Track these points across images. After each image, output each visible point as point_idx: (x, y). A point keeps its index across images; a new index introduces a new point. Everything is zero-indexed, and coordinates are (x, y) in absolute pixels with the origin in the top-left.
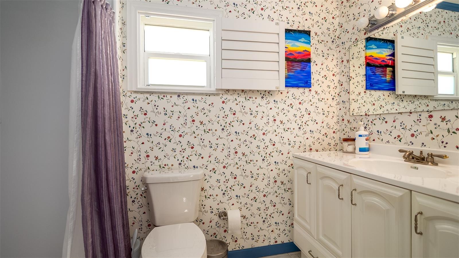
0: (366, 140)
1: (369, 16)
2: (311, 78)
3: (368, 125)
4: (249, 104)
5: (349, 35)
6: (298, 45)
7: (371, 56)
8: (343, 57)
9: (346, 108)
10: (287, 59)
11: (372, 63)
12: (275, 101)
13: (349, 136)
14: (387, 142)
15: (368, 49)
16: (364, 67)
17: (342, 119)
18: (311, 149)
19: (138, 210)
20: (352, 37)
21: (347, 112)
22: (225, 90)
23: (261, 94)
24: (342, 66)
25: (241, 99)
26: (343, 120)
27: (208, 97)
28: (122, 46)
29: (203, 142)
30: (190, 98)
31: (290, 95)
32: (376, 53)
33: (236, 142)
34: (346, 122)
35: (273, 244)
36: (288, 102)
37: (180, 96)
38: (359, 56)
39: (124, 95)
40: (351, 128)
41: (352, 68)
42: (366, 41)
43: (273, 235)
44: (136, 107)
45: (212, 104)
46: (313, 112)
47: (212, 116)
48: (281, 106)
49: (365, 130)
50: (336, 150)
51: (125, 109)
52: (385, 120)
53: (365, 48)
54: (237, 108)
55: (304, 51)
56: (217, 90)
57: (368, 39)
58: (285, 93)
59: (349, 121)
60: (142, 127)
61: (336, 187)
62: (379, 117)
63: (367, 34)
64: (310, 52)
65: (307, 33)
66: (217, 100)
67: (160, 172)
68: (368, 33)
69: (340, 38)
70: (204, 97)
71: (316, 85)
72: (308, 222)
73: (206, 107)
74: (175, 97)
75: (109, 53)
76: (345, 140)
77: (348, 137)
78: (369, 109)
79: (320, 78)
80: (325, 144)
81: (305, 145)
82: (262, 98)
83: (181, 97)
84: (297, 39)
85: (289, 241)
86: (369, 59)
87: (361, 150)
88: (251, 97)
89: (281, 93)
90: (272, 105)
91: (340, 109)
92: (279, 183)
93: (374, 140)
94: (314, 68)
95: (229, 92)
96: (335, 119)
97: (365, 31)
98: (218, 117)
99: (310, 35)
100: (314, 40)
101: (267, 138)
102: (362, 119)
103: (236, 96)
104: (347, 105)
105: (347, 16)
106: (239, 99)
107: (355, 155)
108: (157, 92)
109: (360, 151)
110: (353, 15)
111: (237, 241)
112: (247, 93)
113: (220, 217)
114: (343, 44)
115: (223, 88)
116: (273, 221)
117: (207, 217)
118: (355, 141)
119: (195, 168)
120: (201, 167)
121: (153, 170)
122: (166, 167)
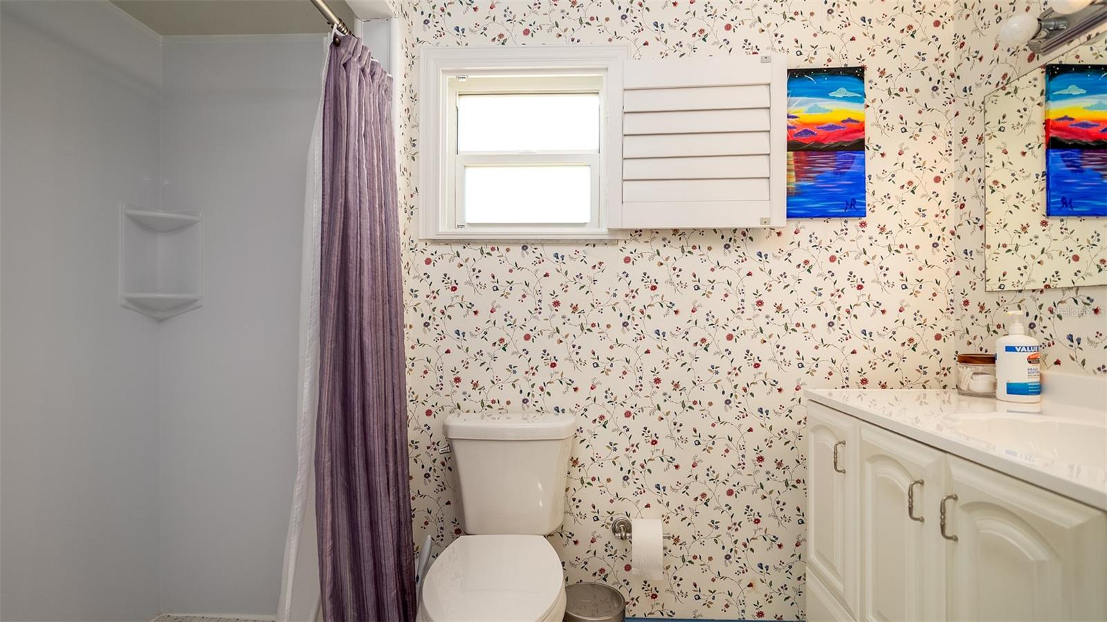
0: (1030, 362)
1: (1043, 7)
2: (865, 192)
3: (1041, 318)
4: (690, 264)
5: (984, 68)
6: (827, 108)
7: (1066, 118)
8: (968, 127)
9: (974, 270)
10: (792, 146)
11: (1069, 138)
12: (760, 254)
13: (984, 350)
14: (1099, 369)
15: (1052, 100)
16: (1041, 153)
17: (964, 299)
18: (864, 381)
19: (435, 496)
20: (992, 70)
21: (978, 281)
22: (631, 230)
23: (723, 237)
24: (963, 153)
25: (672, 251)
26: (966, 303)
27: (590, 247)
28: (409, 146)
29: (577, 353)
30: (549, 251)
31: (803, 237)
32: (1085, 108)
33: (657, 357)
34: (973, 308)
35: (752, 619)
36: (798, 257)
37: (527, 248)
38: (1023, 121)
39: (411, 249)
40: (990, 327)
41: (999, 157)
42: (1046, 77)
43: (752, 597)
44: (436, 272)
45: (601, 263)
46: (873, 281)
47: (599, 292)
48: (778, 266)
49: (1030, 335)
50: (945, 387)
51: (414, 278)
52: (1094, 305)
53: (1044, 97)
54: (661, 275)
55: (844, 121)
56: (612, 231)
57: (1053, 72)
58: (788, 235)
59: (982, 308)
60: (447, 317)
61: (904, 483)
62: (1074, 296)
63: (1036, 58)
64: (862, 124)
65: (857, 73)
66: (612, 256)
67: (482, 417)
68: (1040, 55)
69: (958, 77)
70: (580, 249)
71: (881, 209)
72: (839, 572)
73: (587, 271)
74: (517, 250)
75: (376, 164)
76: (966, 360)
77: (980, 352)
78: (1057, 273)
79: (894, 190)
80: (908, 368)
81: (846, 370)
82: (727, 246)
83: (530, 249)
84: (824, 93)
85: (798, 617)
86: (1057, 129)
87: (1013, 389)
88: (698, 247)
89: (779, 234)
90: (753, 264)
91: (958, 274)
92: (769, 464)
93: (1057, 363)
94: (873, 164)
95: (640, 235)
96: (942, 302)
97: (1029, 52)
98: (615, 295)
99: (862, 78)
100: (874, 88)
101: (738, 349)
102: (1022, 301)
103: (658, 245)
104: (977, 262)
105: (979, 13)
106: (665, 252)
107: (995, 404)
108: (478, 241)
109: (1008, 393)
110: (996, 8)
111: (656, 596)
112: (686, 236)
113: (614, 531)
114: (966, 91)
115: (625, 227)
116: (752, 560)
117: (584, 529)
118: (994, 363)
119: (558, 412)
120: (572, 412)
121: (468, 412)
122: (495, 406)
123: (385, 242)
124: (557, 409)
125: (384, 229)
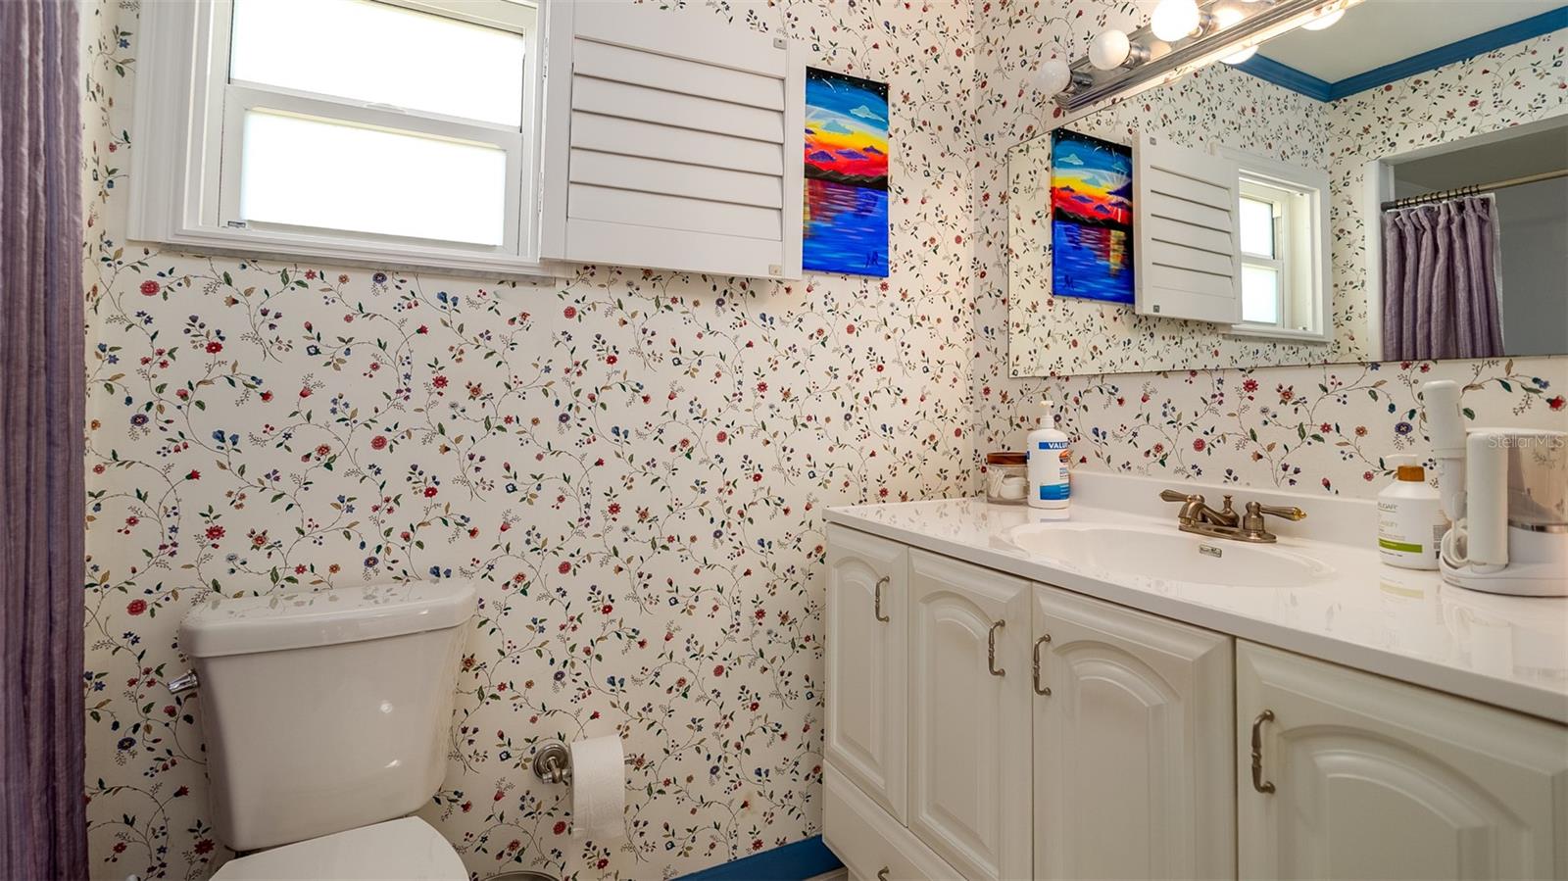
0: (1061, 461)
1: (1070, 58)
2: (887, 245)
3: (1066, 410)
4: (670, 325)
5: (1007, 114)
6: (847, 127)
7: (1067, 188)
8: (989, 182)
9: (996, 352)
10: (811, 172)
11: (1071, 211)
12: (763, 317)
13: (1006, 448)
14: (1123, 466)
15: (1058, 167)
16: (1047, 222)
17: (984, 387)
18: (884, 492)
20: (1016, 120)
21: (1000, 365)
22: (578, 264)
23: (715, 288)
24: (984, 212)
25: (641, 303)
26: (987, 391)
27: (506, 287)
28: (111, 43)
29: (477, 469)
30: (429, 288)
31: (817, 297)
32: (1083, 181)
33: (615, 469)
34: (995, 398)
35: (746, 854)
36: (811, 325)
37: (384, 278)
38: (1034, 185)
39: (104, 259)
40: (1013, 419)
41: (1014, 223)
42: (1052, 141)
43: (746, 822)
44: (169, 313)
45: (524, 315)
46: (894, 361)
47: (520, 362)
48: (786, 335)
49: (1055, 428)
50: (964, 495)
51: (109, 321)
52: (1119, 395)
53: (1050, 161)
54: (623, 339)
55: (866, 150)
56: (547, 263)
57: (1061, 136)
58: (800, 290)
59: (1005, 397)
60: (193, 405)
61: (980, 630)
62: (1100, 384)
63: (1061, 114)
64: (885, 157)
65: (880, 90)
66: (545, 305)
68: (1066, 112)
69: (979, 122)
70: (490, 288)
71: (903, 268)
72: (878, 761)
73: (499, 326)
74: (363, 281)
75: (26, 54)
76: (997, 459)
77: (1001, 451)
78: (1060, 359)
79: (916, 246)
80: (929, 472)
81: (864, 478)
82: (720, 302)
83: (391, 281)
84: (844, 108)
85: (805, 834)
86: (1062, 199)
87: (1048, 493)
88: (679, 300)
89: (788, 290)
90: (753, 331)
91: (977, 355)
92: (771, 620)
93: (1083, 460)
94: (897, 213)
95: (592, 274)
96: (961, 391)
97: (1056, 106)
98: (548, 369)
99: (885, 98)
100: (898, 114)
101: (732, 453)
102: (1047, 389)
103: (619, 292)
104: (999, 341)
105: (1002, 51)
106: (631, 304)
107: (1026, 512)
108: (277, 257)
109: (1042, 498)
110: (1021, 49)
111: (605, 863)
112: (663, 282)
113: (539, 771)
114: (987, 139)
115: (570, 258)
116: (747, 766)
118: (1026, 462)
119: (438, 575)
120: (464, 572)
121: (238, 595)
122: (305, 578)
123: (41, 236)
124: (436, 571)
125: (42, 206)
